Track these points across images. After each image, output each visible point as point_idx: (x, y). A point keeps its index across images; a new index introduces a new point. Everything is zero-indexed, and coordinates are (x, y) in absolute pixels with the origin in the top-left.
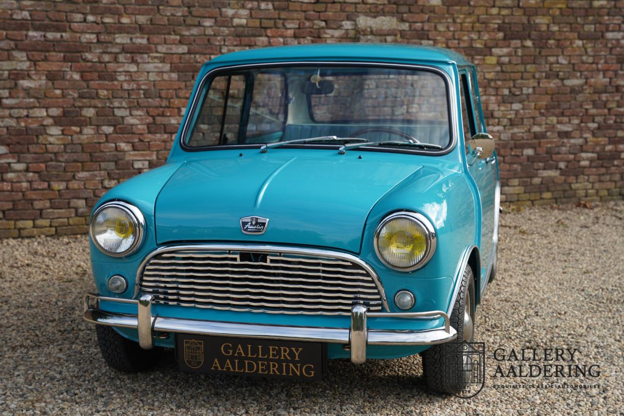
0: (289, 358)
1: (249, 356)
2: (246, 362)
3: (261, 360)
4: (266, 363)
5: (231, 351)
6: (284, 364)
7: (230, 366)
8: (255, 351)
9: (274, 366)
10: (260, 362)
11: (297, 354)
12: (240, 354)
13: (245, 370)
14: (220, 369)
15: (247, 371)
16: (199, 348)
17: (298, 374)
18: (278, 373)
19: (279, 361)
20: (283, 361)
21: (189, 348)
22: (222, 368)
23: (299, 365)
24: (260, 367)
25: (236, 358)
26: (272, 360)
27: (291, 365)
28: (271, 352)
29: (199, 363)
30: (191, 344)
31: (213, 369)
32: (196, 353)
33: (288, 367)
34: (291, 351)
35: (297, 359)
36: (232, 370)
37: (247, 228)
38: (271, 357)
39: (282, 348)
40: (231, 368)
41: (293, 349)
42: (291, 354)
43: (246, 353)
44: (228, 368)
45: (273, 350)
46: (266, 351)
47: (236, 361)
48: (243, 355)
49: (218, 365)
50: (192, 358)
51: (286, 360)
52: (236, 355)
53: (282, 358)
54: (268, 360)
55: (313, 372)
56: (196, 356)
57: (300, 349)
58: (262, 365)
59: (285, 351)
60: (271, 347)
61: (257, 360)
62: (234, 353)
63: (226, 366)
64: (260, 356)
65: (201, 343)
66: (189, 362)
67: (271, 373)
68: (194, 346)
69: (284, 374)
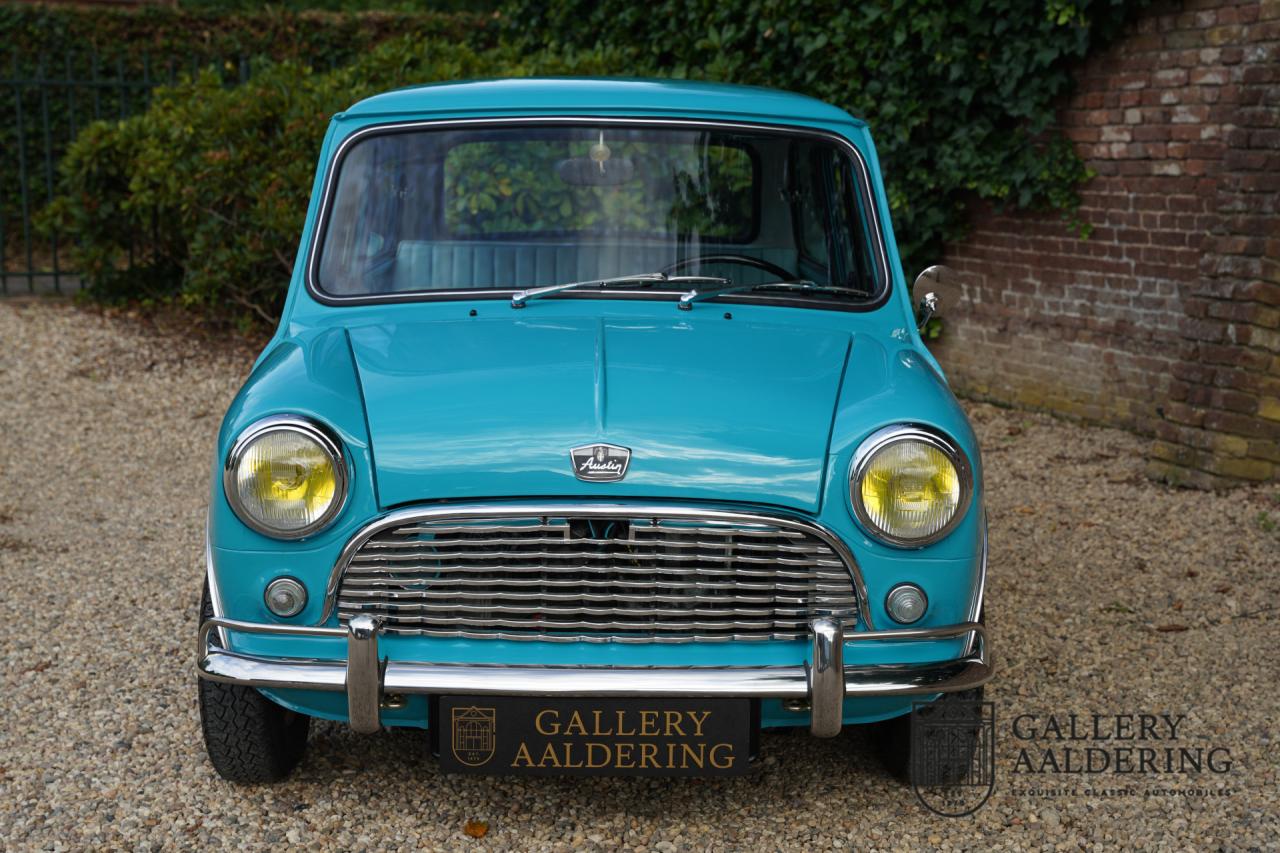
0: (681, 733)
1: (597, 733)
2: (590, 746)
3: (621, 739)
4: (632, 746)
5: (557, 726)
6: (671, 746)
7: (554, 757)
8: (609, 722)
9: (649, 751)
10: (619, 746)
11: (699, 724)
12: (576, 730)
13: (586, 763)
14: (531, 764)
15: (590, 765)
16: (485, 724)
17: (701, 764)
18: (657, 765)
19: (661, 741)
20: (670, 740)
21: (463, 724)
22: (536, 761)
23: (702, 746)
24: (620, 755)
25: (567, 739)
26: (645, 739)
27: (686, 747)
28: (644, 723)
29: (485, 755)
30: (469, 715)
31: (515, 764)
32: (479, 734)
33: (678, 751)
34: (687, 718)
35: (699, 733)
36: (557, 764)
38: (644, 733)
39: (668, 714)
40: (556, 761)
41: (692, 714)
42: (687, 725)
43: (590, 728)
44: (550, 762)
45: (649, 717)
46: (632, 722)
47: (568, 746)
48: (584, 732)
49: (527, 757)
50: (470, 746)
51: (676, 738)
52: (568, 733)
53: (668, 733)
54: (637, 739)
55: (731, 759)
56: (477, 741)
57: (706, 713)
58: (624, 751)
59: (674, 718)
60: (644, 713)
61: (612, 741)
62: (563, 729)
63: (545, 757)
64: (620, 733)
65: (490, 714)
66: (463, 755)
67: (643, 765)
68: (473, 719)
69: (671, 766)
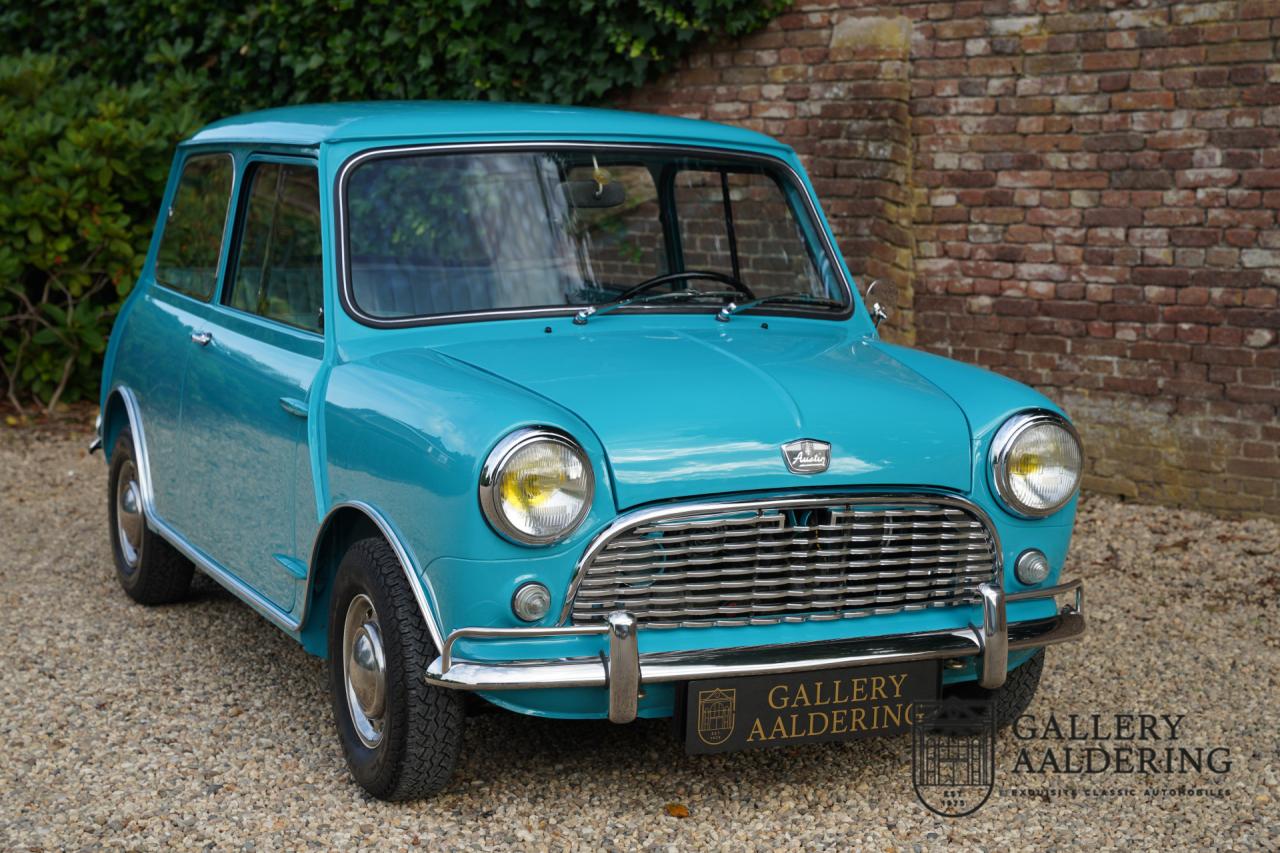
0: (884, 696)
1: (818, 703)
2: (812, 715)
3: (837, 707)
4: (845, 712)
5: (786, 700)
6: (876, 709)
7: (782, 729)
8: (827, 692)
9: (859, 715)
10: (835, 713)
11: (898, 686)
12: (801, 702)
13: (808, 731)
14: (763, 738)
15: (811, 733)
16: (727, 704)
17: (898, 722)
18: (864, 728)
19: (868, 705)
20: (875, 703)
21: (707, 705)
22: (767, 734)
23: (899, 706)
24: (835, 721)
25: (794, 711)
26: (856, 705)
27: (887, 708)
28: (856, 690)
29: (725, 733)
30: (713, 697)
31: (750, 740)
32: (721, 714)
33: (881, 712)
34: (889, 682)
35: (897, 695)
36: (785, 736)
37: (799, 463)
38: (855, 699)
39: (874, 679)
40: (784, 732)
41: (892, 678)
42: (889, 688)
43: (812, 699)
44: (779, 734)
45: (859, 685)
46: (846, 690)
47: (794, 717)
48: (807, 704)
49: (761, 731)
50: (713, 726)
51: (880, 701)
52: (795, 705)
53: (874, 698)
54: (850, 706)
56: (720, 721)
57: (904, 676)
58: (839, 718)
59: (879, 683)
60: (855, 681)
61: (828, 709)
62: (790, 702)
63: (775, 730)
64: (836, 701)
65: (730, 694)
66: (706, 735)
67: (854, 729)
68: (718, 701)
69: (875, 727)
